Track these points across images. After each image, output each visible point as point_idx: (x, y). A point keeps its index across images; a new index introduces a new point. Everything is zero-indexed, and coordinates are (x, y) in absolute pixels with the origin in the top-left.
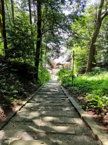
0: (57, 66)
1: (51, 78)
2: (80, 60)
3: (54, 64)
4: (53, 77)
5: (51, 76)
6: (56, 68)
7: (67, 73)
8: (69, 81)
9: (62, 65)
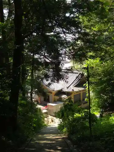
0: (57, 98)
1: (46, 123)
2: (104, 82)
3: (51, 93)
4: (50, 120)
5: (46, 119)
6: (55, 102)
7: (79, 112)
8: (84, 128)
9: (68, 94)
